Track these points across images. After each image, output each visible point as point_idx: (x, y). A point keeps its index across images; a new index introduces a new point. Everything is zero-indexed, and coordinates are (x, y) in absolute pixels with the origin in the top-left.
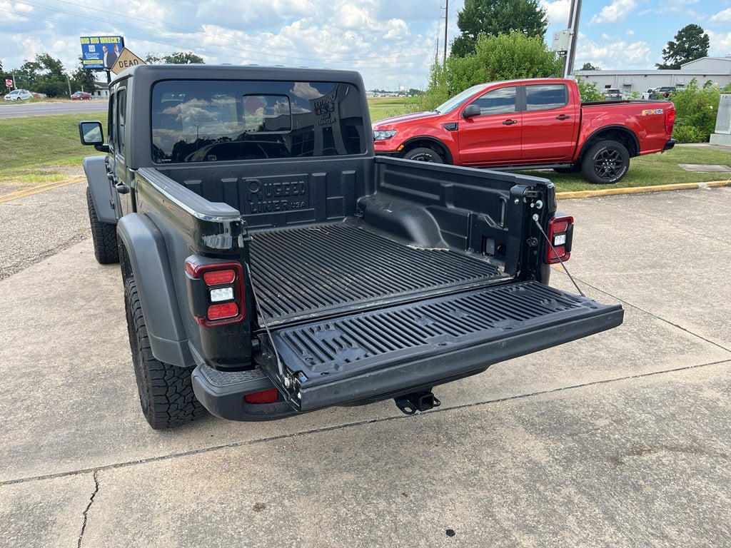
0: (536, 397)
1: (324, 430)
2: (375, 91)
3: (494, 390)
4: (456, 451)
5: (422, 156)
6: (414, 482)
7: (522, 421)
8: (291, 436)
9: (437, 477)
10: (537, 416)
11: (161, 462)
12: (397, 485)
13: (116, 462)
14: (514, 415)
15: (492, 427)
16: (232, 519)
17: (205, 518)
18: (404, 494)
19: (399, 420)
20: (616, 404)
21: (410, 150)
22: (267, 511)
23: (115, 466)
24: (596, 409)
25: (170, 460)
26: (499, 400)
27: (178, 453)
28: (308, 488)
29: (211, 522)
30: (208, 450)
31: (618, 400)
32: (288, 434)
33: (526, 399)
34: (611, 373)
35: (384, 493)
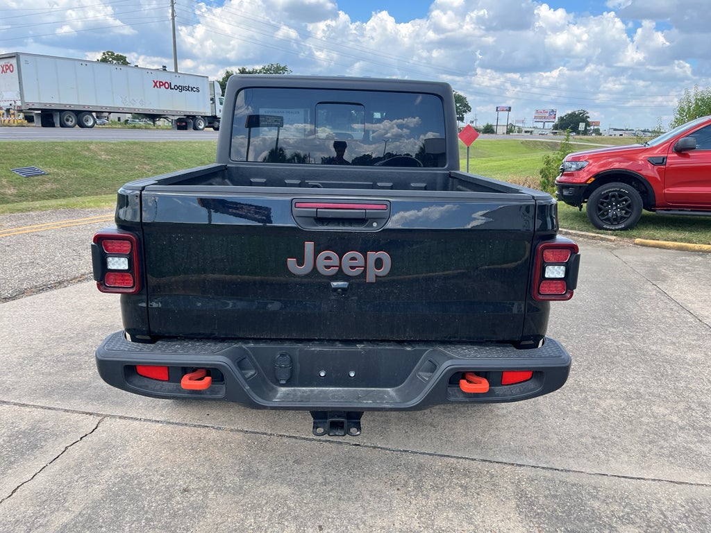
0: (564, 474)
1: (304, 439)
2: (644, 131)
3: (519, 452)
4: (414, 502)
5: (616, 191)
6: (341, 519)
7: (521, 495)
8: (271, 434)
9: (370, 522)
10: (546, 497)
11: (153, 424)
12: (321, 515)
13: (123, 414)
14: (517, 486)
15: (478, 490)
16: (157, 492)
17: (139, 484)
18: (320, 527)
19: (383, 451)
20: (668, 514)
21: (603, 184)
22: (189, 496)
23: (121, 417)
24: (634, 511)
25: (161, 425)
26: (513, 464)
27: (171, 421)
28: (241, 488)
29: (140, 489)
30: (195, 426)
31: (675, 510)
32: (269, 433)
33: (548, 474)
34: (696, 474)
35: (302, 518)
